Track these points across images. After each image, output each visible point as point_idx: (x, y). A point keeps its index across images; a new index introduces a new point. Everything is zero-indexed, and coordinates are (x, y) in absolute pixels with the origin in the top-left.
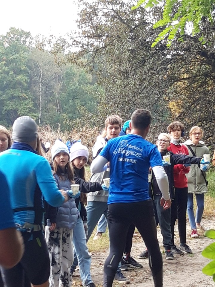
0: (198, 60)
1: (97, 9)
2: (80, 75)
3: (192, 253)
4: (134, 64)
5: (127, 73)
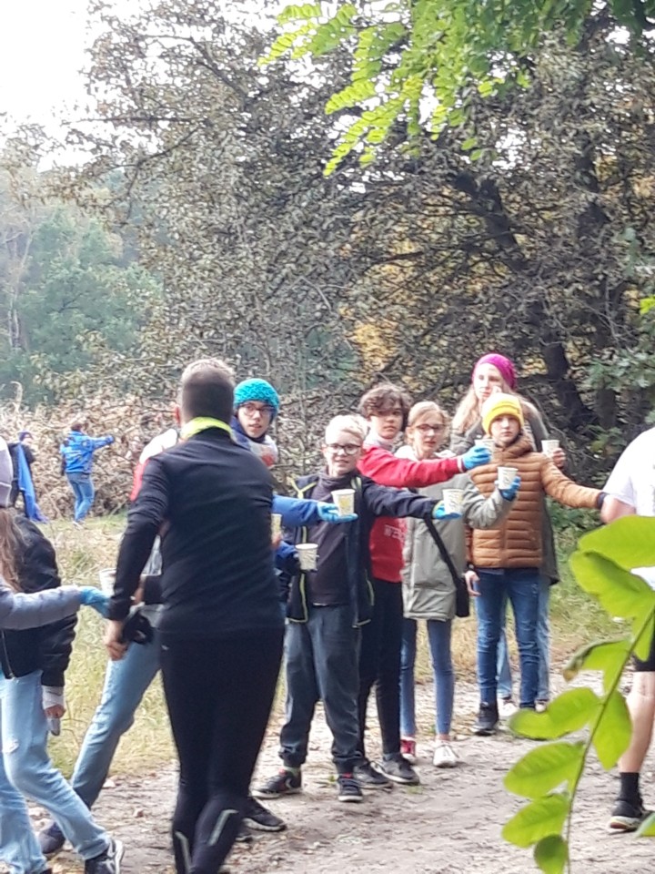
0: (447, 200)
1: (143, 38)
2: (86, 237)
4: (252, 207)
5: (231, 234)
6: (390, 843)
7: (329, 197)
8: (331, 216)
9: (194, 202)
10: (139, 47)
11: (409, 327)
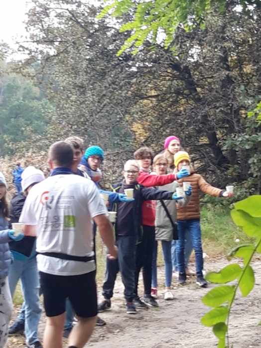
0: (169, 74)
1: (48, 9)
2: (25, 88)
3: (158, 307)
4: (92, 76)
5: (84, 87)
6: (147, 330)
7: (123, 73)
8: (123, 80)
9: (69, 74)
10: (47, 13)
11: (155, 125)
